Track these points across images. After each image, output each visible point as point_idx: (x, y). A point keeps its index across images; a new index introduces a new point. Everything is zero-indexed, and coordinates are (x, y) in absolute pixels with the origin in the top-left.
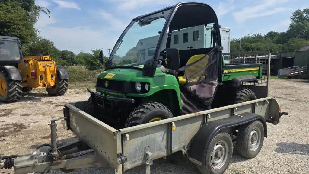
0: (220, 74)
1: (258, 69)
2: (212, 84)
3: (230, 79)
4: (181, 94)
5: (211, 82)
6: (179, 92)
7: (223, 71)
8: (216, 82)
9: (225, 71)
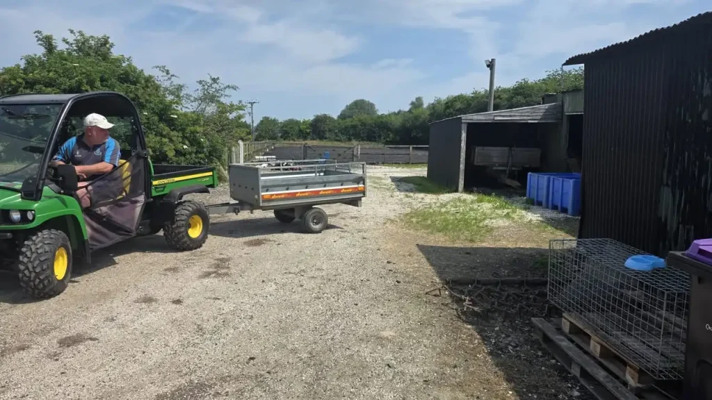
0: (148, 188)
1: (211, 173)
2: (136, 202)
3: (166, 191)
4: (85, 219)
5: (134, 199)
6: (81, 217)
7: (151, 183)
8: (142, 198)
9: (155, 183)
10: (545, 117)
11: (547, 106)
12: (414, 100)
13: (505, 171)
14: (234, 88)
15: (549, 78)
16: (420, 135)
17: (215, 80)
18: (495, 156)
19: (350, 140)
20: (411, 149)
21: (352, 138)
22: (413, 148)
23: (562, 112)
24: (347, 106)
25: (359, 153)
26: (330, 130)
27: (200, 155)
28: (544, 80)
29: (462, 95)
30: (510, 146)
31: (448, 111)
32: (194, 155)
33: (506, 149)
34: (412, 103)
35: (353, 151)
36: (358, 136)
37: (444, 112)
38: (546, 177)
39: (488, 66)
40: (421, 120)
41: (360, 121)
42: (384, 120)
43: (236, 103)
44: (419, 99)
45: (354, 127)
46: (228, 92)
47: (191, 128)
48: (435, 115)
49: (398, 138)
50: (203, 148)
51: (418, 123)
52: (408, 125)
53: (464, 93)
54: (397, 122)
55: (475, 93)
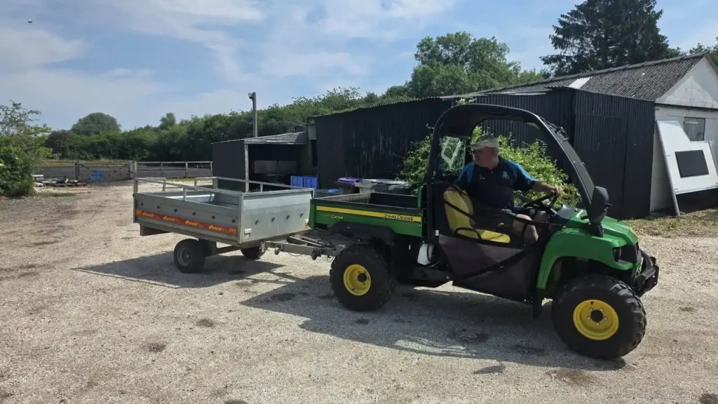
10: (297, 141)
11: (298, 134)
12: (165, 116)
13: (275, 177)
14: (37, 113)
15: (295, 104)
16: (179, 152)
17: (16, 106)
18: (268, 166)
19: (98, 158)
20: (187, 164)
21: (101, 156)
22: (189, 164)
23: (308, 138)
24: (80, 120)
25: (136, 169)
26: (71, 148)
27: (14, 172)
28: (291, 105)
29: (220, 115)
30: (278, 160)
31: (208, 129)
32: (8, 172)
33: (275, 162)
34: (163, 120)
35: (129, 168)
36: (107, 154)
37: (204, 130)
38: (301, 178)
39: (251, 98)
40: (179, 137)
41: (108, 137)
42: (137, 136)
43: (41, 126)
44: (170, 115)
45: (102, 144)
46: (30, 116)
47: (5, 148)
48: (195, 133)
49: (155, 156)
50: (16, 165)
51: (176, 141)
52: (166, 142)
53: (222, 113)
54: (153, 139)
55: (232, 114)
